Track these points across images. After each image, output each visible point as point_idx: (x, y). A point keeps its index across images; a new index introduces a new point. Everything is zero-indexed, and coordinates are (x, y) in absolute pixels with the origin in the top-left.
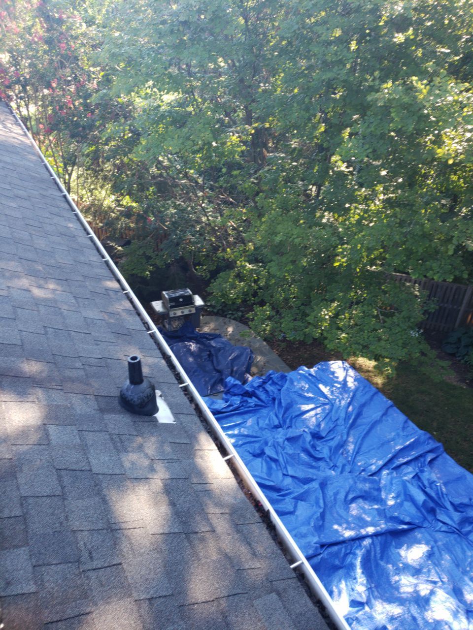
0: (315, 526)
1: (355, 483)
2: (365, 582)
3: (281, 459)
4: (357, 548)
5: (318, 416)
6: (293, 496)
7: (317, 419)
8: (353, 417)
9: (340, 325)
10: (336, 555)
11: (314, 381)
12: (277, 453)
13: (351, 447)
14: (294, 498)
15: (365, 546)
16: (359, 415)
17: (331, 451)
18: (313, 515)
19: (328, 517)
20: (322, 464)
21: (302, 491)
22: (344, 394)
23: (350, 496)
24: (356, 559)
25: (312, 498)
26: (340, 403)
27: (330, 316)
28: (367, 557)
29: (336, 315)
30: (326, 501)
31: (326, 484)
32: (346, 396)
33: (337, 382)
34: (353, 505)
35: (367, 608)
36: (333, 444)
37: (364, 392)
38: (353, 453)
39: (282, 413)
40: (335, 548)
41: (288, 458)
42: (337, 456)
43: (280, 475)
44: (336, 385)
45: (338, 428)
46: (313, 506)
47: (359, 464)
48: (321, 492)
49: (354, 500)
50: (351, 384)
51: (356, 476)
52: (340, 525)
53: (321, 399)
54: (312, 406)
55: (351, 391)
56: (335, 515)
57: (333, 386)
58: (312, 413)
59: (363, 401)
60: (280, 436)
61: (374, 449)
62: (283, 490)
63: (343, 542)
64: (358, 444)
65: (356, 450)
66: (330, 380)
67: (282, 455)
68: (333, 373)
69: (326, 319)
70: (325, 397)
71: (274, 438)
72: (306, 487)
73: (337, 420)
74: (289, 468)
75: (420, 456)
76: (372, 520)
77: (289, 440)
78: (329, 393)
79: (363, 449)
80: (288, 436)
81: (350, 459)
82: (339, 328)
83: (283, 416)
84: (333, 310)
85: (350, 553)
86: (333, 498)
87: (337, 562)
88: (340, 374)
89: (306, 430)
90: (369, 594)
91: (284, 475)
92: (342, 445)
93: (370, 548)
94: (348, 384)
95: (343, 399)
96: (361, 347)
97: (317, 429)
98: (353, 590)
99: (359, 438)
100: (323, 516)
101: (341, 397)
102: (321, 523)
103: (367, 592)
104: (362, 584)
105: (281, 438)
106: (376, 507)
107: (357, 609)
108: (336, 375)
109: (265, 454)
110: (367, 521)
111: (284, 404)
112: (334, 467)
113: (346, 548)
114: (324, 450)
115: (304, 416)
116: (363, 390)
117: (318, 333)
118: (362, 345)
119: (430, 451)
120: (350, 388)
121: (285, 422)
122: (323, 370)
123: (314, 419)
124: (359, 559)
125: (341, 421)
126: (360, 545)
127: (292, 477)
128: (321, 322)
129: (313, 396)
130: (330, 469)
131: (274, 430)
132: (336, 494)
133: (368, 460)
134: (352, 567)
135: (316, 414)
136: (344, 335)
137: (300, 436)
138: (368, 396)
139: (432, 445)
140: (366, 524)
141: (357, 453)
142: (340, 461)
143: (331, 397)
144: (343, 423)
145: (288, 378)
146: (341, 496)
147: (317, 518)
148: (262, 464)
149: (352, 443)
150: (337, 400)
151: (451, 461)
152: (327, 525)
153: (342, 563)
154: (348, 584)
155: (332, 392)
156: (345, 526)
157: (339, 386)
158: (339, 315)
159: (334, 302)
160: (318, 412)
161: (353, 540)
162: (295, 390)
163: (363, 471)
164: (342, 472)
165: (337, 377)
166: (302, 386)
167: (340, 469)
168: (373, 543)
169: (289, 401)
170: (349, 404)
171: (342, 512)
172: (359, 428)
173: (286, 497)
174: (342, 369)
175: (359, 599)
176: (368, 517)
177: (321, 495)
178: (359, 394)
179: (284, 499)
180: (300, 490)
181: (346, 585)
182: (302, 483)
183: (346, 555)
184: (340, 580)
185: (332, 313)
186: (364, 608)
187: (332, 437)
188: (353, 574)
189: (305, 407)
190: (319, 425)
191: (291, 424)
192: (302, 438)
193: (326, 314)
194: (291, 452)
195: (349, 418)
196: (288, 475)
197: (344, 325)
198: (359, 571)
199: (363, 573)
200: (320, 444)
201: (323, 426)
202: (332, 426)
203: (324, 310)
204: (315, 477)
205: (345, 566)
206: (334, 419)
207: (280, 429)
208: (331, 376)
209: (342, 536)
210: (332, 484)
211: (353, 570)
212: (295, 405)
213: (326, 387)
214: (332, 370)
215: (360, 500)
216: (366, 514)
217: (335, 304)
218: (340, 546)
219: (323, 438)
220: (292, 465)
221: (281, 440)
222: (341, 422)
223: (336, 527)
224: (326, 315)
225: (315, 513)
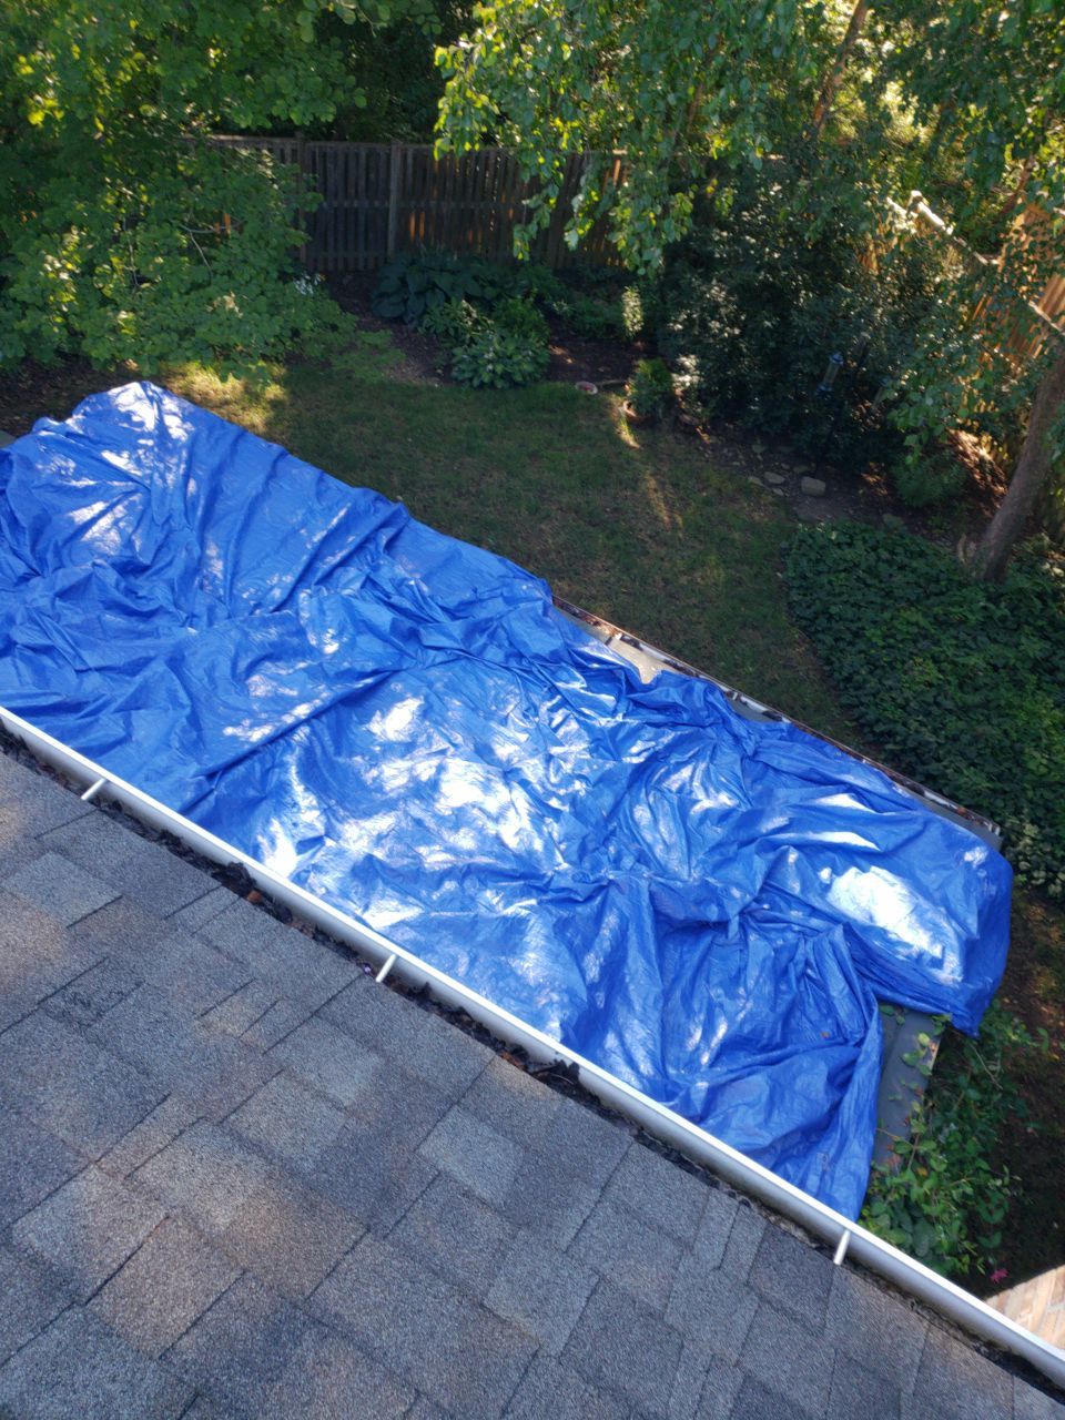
0: (182, 745)
1: (246, 635)
2: (315, 803)
3: (60, 643)
4: (284, 752)
5: (122, 524)
6: (114, 706)
7: (120, 531)
8: (202, 502)
9: (108, 293)
10: (246, 780)
11: (86, 449)
12: (45, 633)
13: (218, 567)
14: (118, 710)
15: (300, 744)
16: (214, 494)
17: (173, 589)
18: (173, 727)
19: (207, 720)
20: (160, 622)
21: (131, 690)
22: (167, 458)
23: (243, 664)
24: (287, 772)
25: (161, 696)
26: (165, 480)
27: (72, 274)
28: (307, 759)
29: (89, 268)
30: (194, 690)
31: (183, 657)
32: (174, 460)
33: (143, 435)
34: (255, 678)
35: (329, 842)
36: (174, 573)
37: (212, 440)
38: (225, 577)
39: (28, 543)
40: (241, 769)
41: (76, 634)
42: (190, 595)
43: (71, 676)
44: (142, 442)
45: (174, 537)
46: (166, 710)
47: (245, 596)
48: (174, 677)
49: (252, 669)
50: (176, 428)
51: (243, 622)
52: (236, 724)
53: (116, 483)
54: (99, 507)
55: (184, 446)
56: (221, 709)
57: (138, 447)
58: (105, 522)
59: (215, 461)
60: (39, 594)
61: (267, 556)
62: (87, 703)
63: (253, 752)
64: (230, 557)
65: (230, 571)
66: (124, 434)
67: (59, 632)
68: (128, 416)
69: (63, 281)
70: (125, 476)
71: (25, 602)
72: (138, 679)
73: (167, 521)
74: (86, 655)
75: (367, 540)
76: (300, 695)
77: (63, 595)
78: (130, 466)
79: (245, 563)
80: (58, 588)
81: (221, 592)
82: (105, 301)
83: (33, 550)
84: (72, 253)
85: (273, 767)
86: (206, 679)
87: (252, 793)
88: (146, 415)
89: (99, 561)
90: (328, 818)
91: (78, 672)
92: (197, 567)
93: (311, 742)
94: (171, 431)
95: (168, 469)
96: (175, 337)
97: (128, 553)
98: (295, 825)
99: (228, 542)
100: (194, 721)
101: (161, 466)
102: (194, 735)
103: (323, 818)
104: (311, 808)
105: (42, 597)
106: (302, 665)
107: (310, 852)
108: (135, 419)
109: (16, 643)
110: (292, 697)
111: (24, 521)
112: (191, 619)
113: (262, 762)
114: (156, 591)
115: (88, 535)
116: (209, 437)
117: (56, 324)
118: (177, 331)
119: (384, 525)
120: (178, 440)
121: (42, 561)
122: (99, 416)
123: (114, 535)
124: (293, 770)
125: (177, 519)
126: (289, 744)
127: (99, 670)
128: (53, 292)
129: (92, 483)
130: (183, 626)
131: (23, 587)
132: (210, 672)
133: (260, 582)
134: (284, 787)
135: (116, 523)
136: (123, 315)
137: (88, 579)
138: (224, 447)
139: (385, 510)
140: (292, 703)
141: (234, 575)
142: (200, 603)
143: (139, 473)
144: (184, 521)
145: (14, 457)
146: (224, 668)
147: (184, 731)
148: (16, 668)
149: (219, 558)
150: (156, 475)
151: (428, 533)
152: (208, 734)
153: (264, 790)
154: (285, 819)
155: (138, 462)
156: (247, 722)
157: (150, 443)
158: (95, 266)
159: (69, 231)
160: (119, 515)
161: (271, 741)
162: (43, 481)
163: (257, 606)
164: (210, 623)
165: (141, 424)
166: (60, 468)
167: (205, 618)
168: (313, 732)
169: (36, 511)
170: (187, 477)
171: (234, 700)
172: (224, 522)
173: (100, 715)
174: (147, 402)
175: (311, 834)
176: (291, 689)
177: (177, 681)
178: (201, 450)
179: (97, 720)
180: (128, 688)
181: (282, 823)
182: (128, 674)
183: (266, 773)
184: (268, 822)
185: (75, 263)
186: (323, 844)
187: (168, 559)
188: (288, 799)
189: (83, 515)
190: (129, 544)
191: (61, 561)
192: (94, 579)
193: (59, 267)
194: (77, 620)
195: (195, 507)
196: (90, 669)
197: (117, 290)
198: (298, 788)
199: (307, 789)
200: (143, 583)
201: (138, 544)
202: (160, 536)
203: (50, 258)
204: (152, 653)
205: (270, 793)
206: (160, 520)
207: (35, 581)
208: (125, 425)
209: (247, 742)
210: (194, 653)
211: (286, 792)
212: (55, 518)
213: (119, 454)
214: (123, 410)
215: (268, 664)
216: (285, 686)
217: (74, 237)
218: (248, 763)
219: (146, 568)
220: (93, 646)
221: (44, 603)
222: (178, 521)
223: (229, 731)
224: (57, 271)
225: (176, 721)
